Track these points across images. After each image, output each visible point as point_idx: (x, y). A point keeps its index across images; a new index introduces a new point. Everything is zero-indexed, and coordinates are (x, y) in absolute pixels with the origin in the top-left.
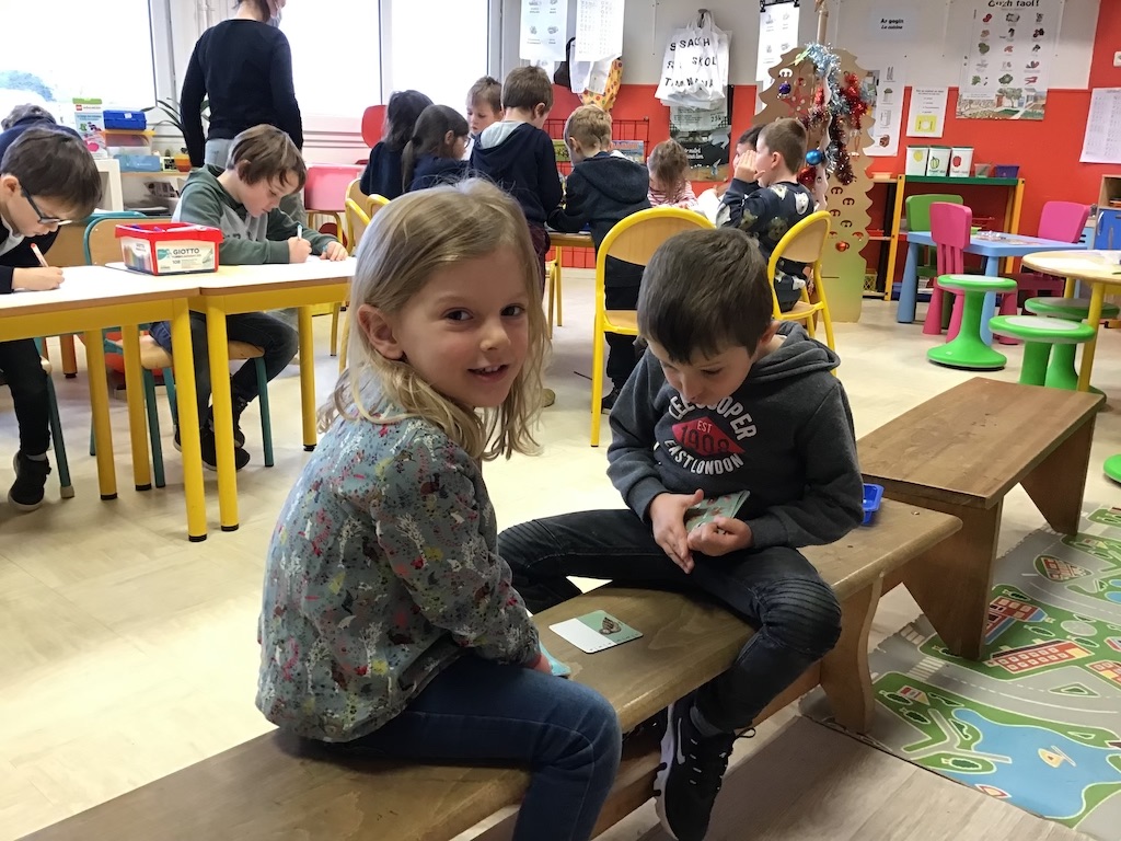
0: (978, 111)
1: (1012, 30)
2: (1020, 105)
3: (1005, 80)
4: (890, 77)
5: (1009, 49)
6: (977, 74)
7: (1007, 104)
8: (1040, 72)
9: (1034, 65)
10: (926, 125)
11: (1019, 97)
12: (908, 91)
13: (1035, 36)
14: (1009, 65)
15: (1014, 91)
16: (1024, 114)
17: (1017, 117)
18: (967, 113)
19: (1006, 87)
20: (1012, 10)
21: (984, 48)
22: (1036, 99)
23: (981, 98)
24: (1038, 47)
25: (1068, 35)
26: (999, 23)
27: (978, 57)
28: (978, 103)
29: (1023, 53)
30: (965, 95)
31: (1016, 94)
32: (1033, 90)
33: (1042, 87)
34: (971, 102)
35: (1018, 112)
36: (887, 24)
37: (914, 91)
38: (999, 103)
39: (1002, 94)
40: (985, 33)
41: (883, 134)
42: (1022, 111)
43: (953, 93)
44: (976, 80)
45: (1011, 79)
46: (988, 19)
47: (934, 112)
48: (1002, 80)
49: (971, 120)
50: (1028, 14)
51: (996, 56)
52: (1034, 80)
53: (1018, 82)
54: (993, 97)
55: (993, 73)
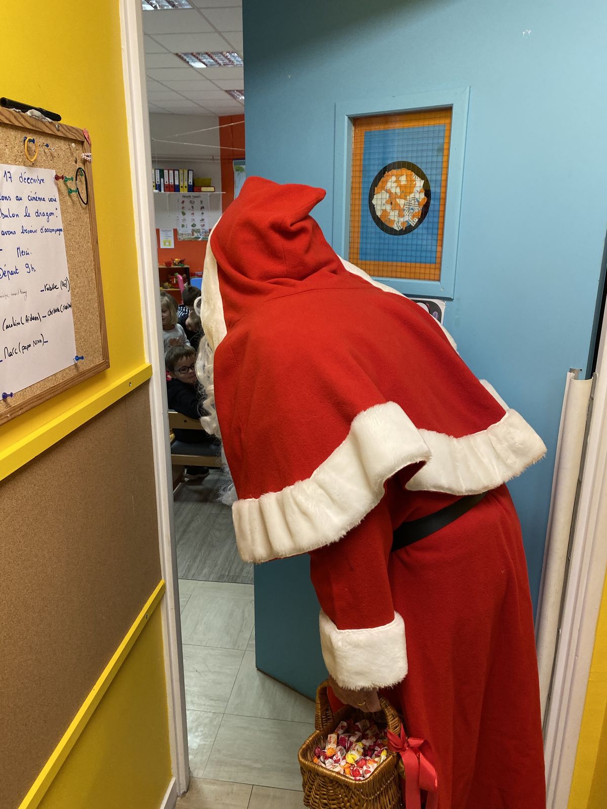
0: (186, 237)
1: (193, 207)
2: (201, 235)
3: (194, 225)
5: (193, 214)
6: (183, 223)
7: (196, 235)
8: (206, 222)
9: (203, 220)
10: (167, 244)
11: (199, 232)
13: (201, 209)
14: (194, 220)
15: (197, 230)
16: (202, 239)
17: (200, 239)
18: (182, 239)
19: (194, 228)
20: (191, 199)
21: (184, 213)
22: (206, 233)
23: (186, 232)
24: (203, 213)
25: (214, 208)
26: (187, 204)
27: (182, 217)
28: (185, 234)
29: (198, 217)
30: (180, 232)
31: (198, 231)
32: (204, 229)
33: (207, 228)
34: (182, 234)
35: (200, 238)
38: (193, 235)
39: (193, 231)
40: (183, 208)
42: (202, 237)
43: (175, 231)
44: (183, 226)
45: (195, 225)
46: (183, 202)
47: (170, 239)
48: (192, 226)
49: (184, 241)
50: (197, 201)
51: (188, 216)
52: (204, 225)
53: (198, 227)
54: (190, 232)
55: (189, 224)
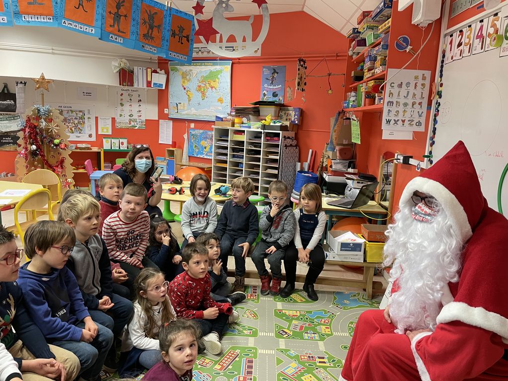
0: (123, 126)
1: (131, 99)
2: (137, 124)
4: (89, 113)
5: (131, 105)
6: (121, 113)
7: (133, 124)
8: (142, 113)
9: (140, 111)
10: (105, 130)
12: (97, 118)
13: (139, 102)
14: (131, 110)
15: (134, 119)
17: (136, 128)
18: (119, 126)
19: (131, 118)
20: (130, 92)
21: (122, 105)
22: (142, 122)
23: (123, 121)
24: (140, 105)
25: (150, 102)
26: (126, 97)
27: (121, 108)
28: (123, 123)
29: (135, 108)
30: (118, 120)
31: (135, 121)
32: (141, 119)
33: (143, 118)
34: (120, 123)
35: (136, 126)
36: (85, 94)
37: (99, 118)
38: (130, 124)
39: (130, 121)
40: (122, 99)
41: (90, 133)
42: (138, 126)
43: (113, 119)
44: (121, 115)
45: (133, 115)
46: (122, 95)
47: (107, 126)
48: (130, 116)
49: (121, 129)
50: (135, 94)
51: (127, 108)
52: (141, 116)
53: (135, 117)
54: (128, 121)
55: (126, 113)
